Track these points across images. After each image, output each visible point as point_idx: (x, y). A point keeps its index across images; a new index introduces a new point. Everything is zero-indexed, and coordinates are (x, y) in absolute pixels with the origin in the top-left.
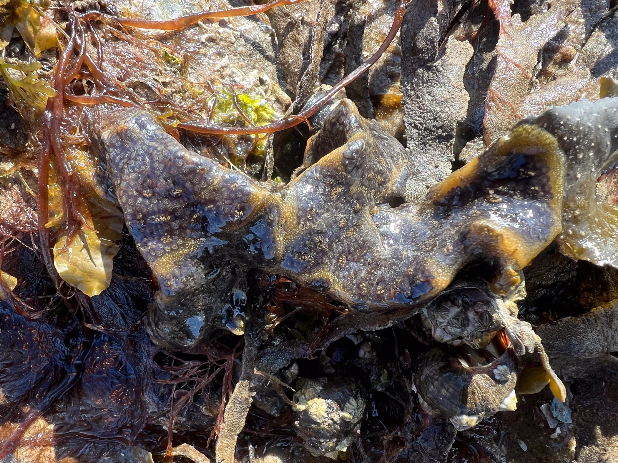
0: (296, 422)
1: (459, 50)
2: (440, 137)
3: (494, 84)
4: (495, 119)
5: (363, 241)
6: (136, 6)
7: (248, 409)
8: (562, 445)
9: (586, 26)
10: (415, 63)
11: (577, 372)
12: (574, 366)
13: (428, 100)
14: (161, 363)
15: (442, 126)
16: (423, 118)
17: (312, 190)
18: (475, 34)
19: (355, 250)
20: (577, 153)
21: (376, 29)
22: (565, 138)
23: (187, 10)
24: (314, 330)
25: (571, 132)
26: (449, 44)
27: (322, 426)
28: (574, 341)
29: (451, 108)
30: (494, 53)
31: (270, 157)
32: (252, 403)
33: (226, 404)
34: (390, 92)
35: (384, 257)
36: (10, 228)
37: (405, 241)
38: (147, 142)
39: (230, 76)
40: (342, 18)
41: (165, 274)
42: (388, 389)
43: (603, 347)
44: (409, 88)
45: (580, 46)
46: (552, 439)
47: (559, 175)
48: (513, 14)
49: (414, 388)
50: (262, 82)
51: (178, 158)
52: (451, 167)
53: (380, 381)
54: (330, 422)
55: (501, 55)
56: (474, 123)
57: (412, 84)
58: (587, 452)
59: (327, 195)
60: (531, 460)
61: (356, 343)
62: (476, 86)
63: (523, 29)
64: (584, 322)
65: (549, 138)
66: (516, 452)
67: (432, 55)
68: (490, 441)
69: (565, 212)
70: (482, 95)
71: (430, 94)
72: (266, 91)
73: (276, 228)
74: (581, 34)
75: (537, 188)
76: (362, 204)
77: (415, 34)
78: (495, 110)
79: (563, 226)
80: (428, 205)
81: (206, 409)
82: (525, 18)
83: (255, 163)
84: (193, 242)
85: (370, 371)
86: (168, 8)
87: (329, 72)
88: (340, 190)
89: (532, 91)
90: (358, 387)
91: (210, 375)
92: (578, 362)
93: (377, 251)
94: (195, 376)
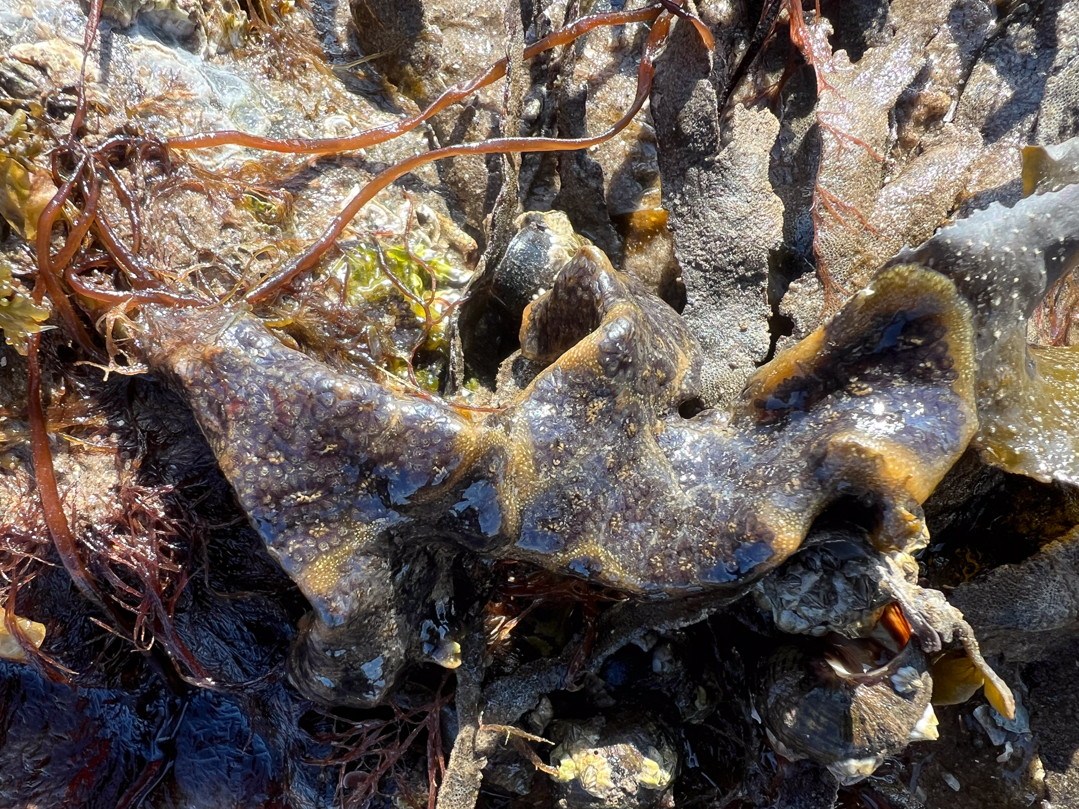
0: (562, 802)
1: (754, 127)
2: (742, 280)
3: (823, 179)
4: (832, 238)
5: (646, 483)
6: (190, 125)
7: (477, 793)
8: (1018, 772)
9: (961, 55)
10: (682, 159)
11: (1031, 653)
12: (1024, 645)
13: (715, 220)
14: (312, 731)
15: (744, 260)
16: (710, 251)
17: (554, 411)
18: (773, 89)
19: (637, 501)
20: (990, 299)
21: (605, 101)
22: (968, 279)
23: (278, 116)
24: (571, 637)
25: (976, 267)
26: (737, 120)
27: (608, 803)
28: (1020, 606)
29: (755, 228)
30: (812, 118)
31: (456, 352)
32: (482, 781)
33: (437, 789)
34: (643, 206)
35: (684, 507)
36: (21, 540)
37: (716, 475)
38: (261, 369)
39: (367, 219)
40: (544, 89)
41: (324, 591)
42: (711, 718)
43: (1069, 608)
44: (677, 202)
45: (955, 91)
46: (999, 764)
47: (964, 339)
48: (834, 51)
49: (755, 715)
50: (422, 220)
51: (325, 391)
52: (767, 328)
53: (694, 709)
54: (621, 794)
55: (827, 127)
56: (795, 244)
57: (683, 195)
58: (1066, 784)
59: (580, 417)
60: (971, 805)
61: (645, 650)
62: (789, 179)
63: (855, 74)
64: (1032, 572)
65: (940, 282)
66: (943, 795)
67: (711, 143)
68: (896, 783)
69: (981, 396)
70: (801, 193)
71: (715, 208)
72: (431, 235)
73: (502, 484)
74: (954, 69)
75: (929, 364)
76: (639, 424)
77: (677, 111)
78: (831, 223)
79: (980, 420)
80: (746, 408)
81: (402, 799)
82: (856, 56)
83: (431, 364)
84: (364, 529)
85: (675, 695)
86: (245, 118)
87: (533, 185)
88: (600, 404)
89: (887, 179)
90: (659, 727)
91: (402, 742)
92: (1030, 637)
93: (673, 499)
94: (376, 746)
